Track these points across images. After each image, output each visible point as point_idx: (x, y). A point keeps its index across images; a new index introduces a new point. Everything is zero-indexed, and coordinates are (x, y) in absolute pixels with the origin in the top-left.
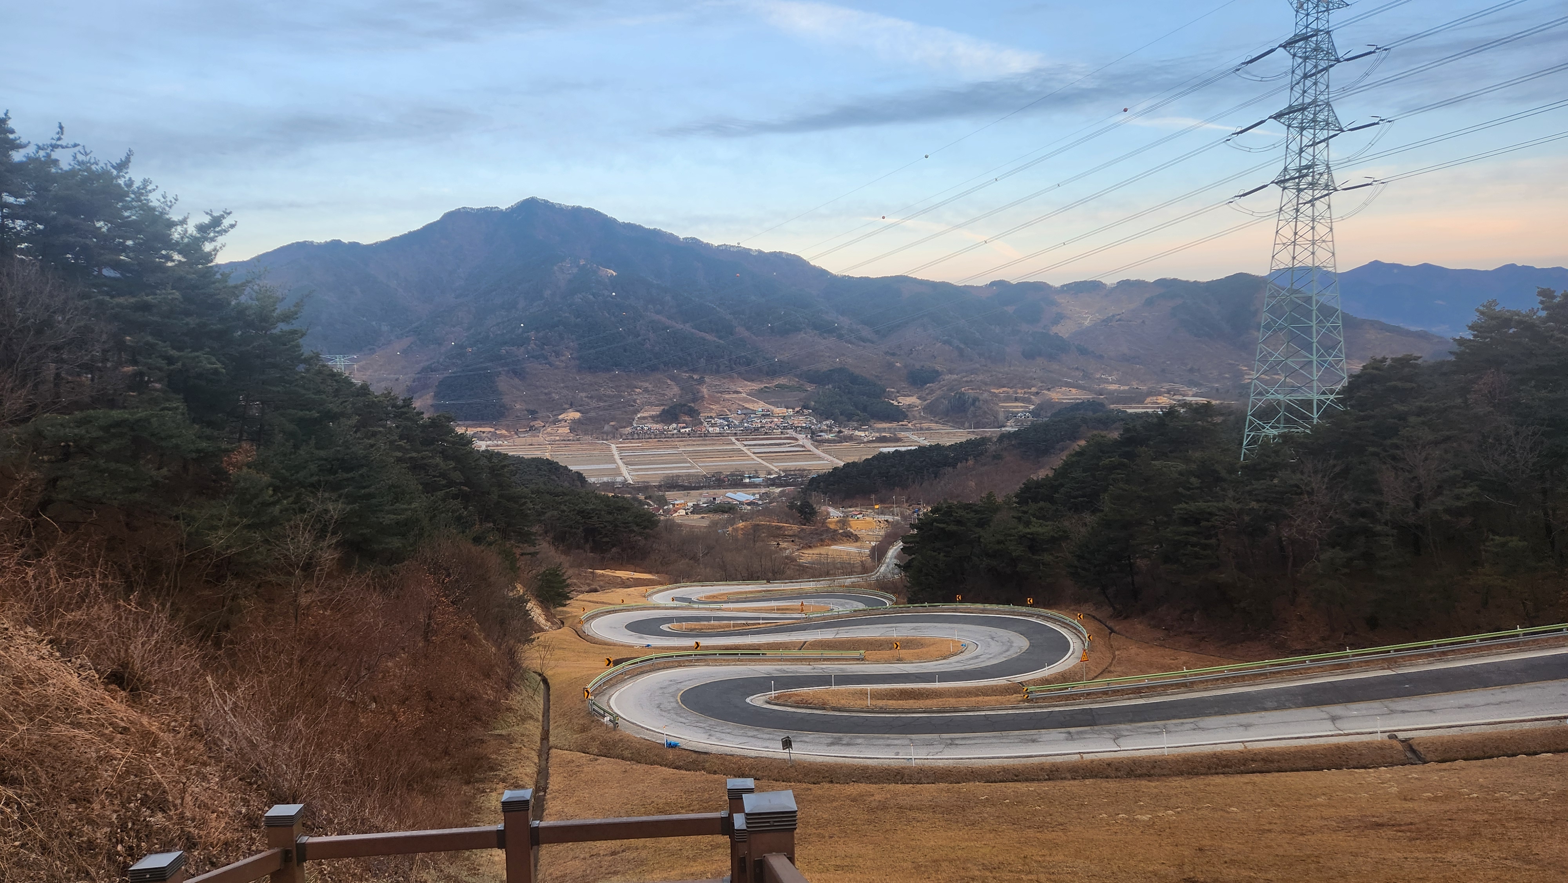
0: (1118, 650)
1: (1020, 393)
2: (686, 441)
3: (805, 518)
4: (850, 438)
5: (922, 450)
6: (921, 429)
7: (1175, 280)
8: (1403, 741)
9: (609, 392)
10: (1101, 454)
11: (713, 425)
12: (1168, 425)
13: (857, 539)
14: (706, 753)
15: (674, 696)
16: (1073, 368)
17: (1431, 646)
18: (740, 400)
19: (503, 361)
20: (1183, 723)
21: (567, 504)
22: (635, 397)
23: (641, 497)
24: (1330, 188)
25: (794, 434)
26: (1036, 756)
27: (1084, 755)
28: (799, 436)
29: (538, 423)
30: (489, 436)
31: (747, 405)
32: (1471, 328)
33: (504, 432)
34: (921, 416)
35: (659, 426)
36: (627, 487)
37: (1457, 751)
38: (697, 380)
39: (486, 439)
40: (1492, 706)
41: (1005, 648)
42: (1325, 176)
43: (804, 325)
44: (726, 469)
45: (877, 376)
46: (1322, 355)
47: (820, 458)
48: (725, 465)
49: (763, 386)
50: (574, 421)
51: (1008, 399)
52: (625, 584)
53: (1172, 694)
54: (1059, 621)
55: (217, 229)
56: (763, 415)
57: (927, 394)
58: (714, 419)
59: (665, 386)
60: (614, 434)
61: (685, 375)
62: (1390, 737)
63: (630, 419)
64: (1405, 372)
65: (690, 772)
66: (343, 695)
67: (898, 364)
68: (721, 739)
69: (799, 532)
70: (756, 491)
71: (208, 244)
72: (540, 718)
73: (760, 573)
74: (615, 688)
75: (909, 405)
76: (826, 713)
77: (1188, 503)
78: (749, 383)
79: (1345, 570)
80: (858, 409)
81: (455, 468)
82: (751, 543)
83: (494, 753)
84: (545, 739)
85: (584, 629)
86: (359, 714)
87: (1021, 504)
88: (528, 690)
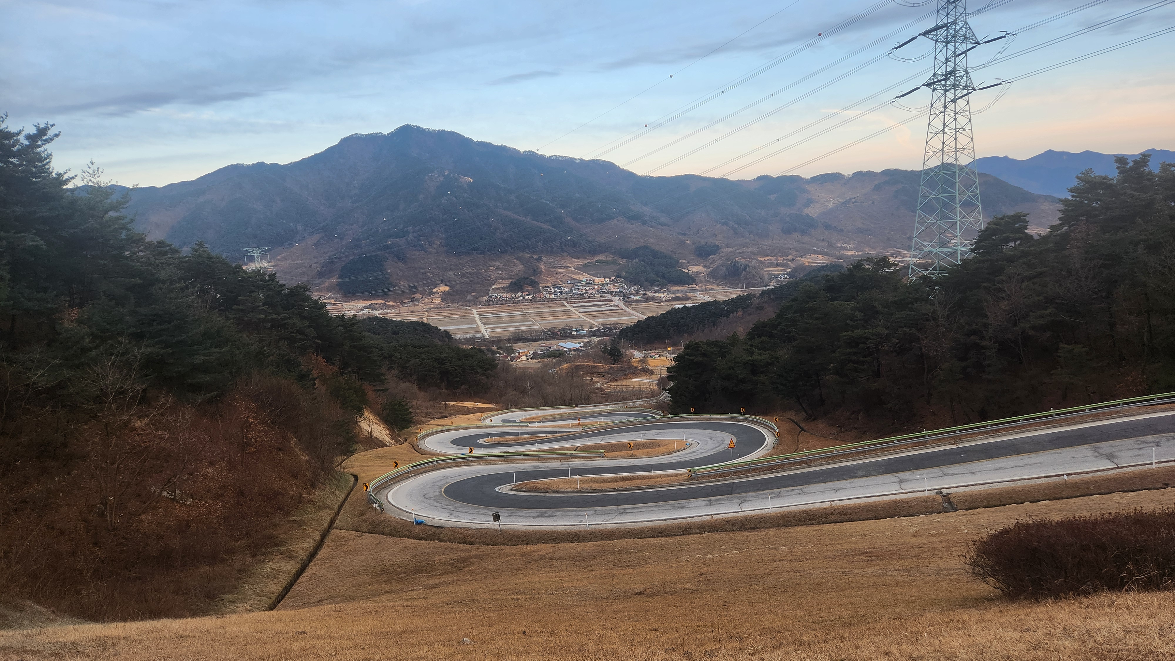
0: (802, 443)
1: (780, 260)
2: (529, 305)
3: (614, 359)
4: (653, 299)
5: (703, 305)
6: (706, 290)
7: (897, 170)
8: (944, 496)
9: (470, 270)
10: (808, 300)
11: (549, 293)
12: (855, 275)
13: (652, 373)
14: (442, 527)
15: (440, 488)
16: (820, 240)
17: (987, 426)
18: (569, 273)
19: (389, 250)
20: (793, 490)
21: (426, 353)
22: (490, 273)
23: (494, 348)
24: (970, 89)
25: (610, 297)
26: (679, 518)
27: (714, 516)
28: (614, 299)
29: (418, 296)
30: (381, 306)
31: (574, 277)
32: (1071, 190)
33: (392, 303)
34: (706, 280)
35: (508, 295)
36: (485, 341)
37: (981, 501)
38: (536, 259)
39: (379, 309)
40: (1018, 468)
41: (717, 445)
42: (965, 79)
43: (616, 215)
44: (559, 325)
45: (672, 251)
46: (964, 217)
47: (629, 314)
48: (558, 322)
49: (586, 262)
50: (444, 293)
51: (771, 265)
52: (469, 411)
53: (796, 469)
54: (763, 424)
55: (44, 138)
56: (587, 284)
57: (710, 264)
58: (550, 288)
59: (513, 264)
60: (475, 302)
61: (527, 256)
62: (937, 493)
63: (486, 290)
64: (1017, 226)
65: (428, 542)
66: (165, 494)
67: (688, 242)
68: (457, 517)
69: (609, 369)
70: (581, 340)
71: (39, 150)
72: (336, 507)
73: (571, 400)
74: (398, 484)
75: (697, 272)
76: (548, 495)
77: (853, 331)
78: (576, 260)
79: (962, 376)
80: (658, 277)
81: (309, 327)
82: (571, 378)
83: (285, 533)
84: (332, 522)
85: (419, 444)
86: (177, 507)
87: (751, 339)
88: (334, 487)
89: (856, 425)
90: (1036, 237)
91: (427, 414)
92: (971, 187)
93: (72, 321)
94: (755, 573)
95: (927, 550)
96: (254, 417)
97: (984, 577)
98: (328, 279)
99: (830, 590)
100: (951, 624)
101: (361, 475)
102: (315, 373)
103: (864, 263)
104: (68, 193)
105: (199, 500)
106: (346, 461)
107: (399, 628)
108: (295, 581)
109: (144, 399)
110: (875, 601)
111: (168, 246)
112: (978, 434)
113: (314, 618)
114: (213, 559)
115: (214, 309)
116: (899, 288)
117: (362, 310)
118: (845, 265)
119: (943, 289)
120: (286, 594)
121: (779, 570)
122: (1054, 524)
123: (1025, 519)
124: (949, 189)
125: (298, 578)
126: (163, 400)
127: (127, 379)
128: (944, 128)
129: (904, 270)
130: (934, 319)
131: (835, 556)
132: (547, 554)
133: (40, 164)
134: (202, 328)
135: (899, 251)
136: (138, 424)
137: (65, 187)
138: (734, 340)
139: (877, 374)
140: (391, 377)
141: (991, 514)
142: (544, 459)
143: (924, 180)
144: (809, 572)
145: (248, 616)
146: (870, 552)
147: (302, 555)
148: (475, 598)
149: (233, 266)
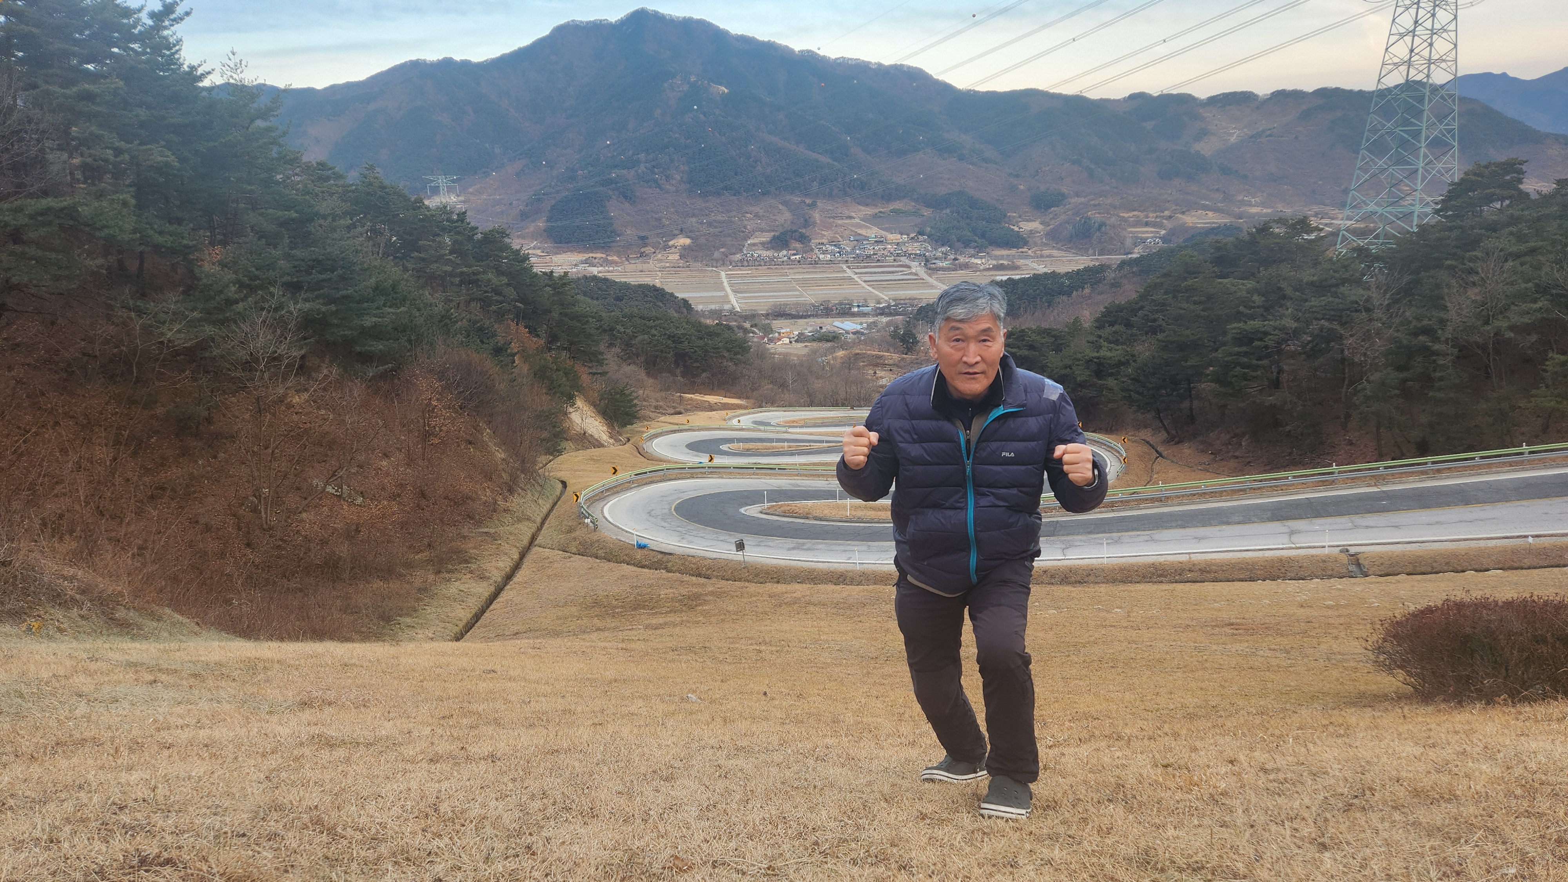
0: (1157, 473)
1: (1152, 217)
2: (796, 268)
3: (907, 347)
4: (966, 266)
5: (1036, 278)
6: (1042, 256)
7: (1337, 89)
8: (1352, 555)
9: (719, 218)
11: (825, 252)
12: (1259, 243)
14: (671, 554)
15: (670, 504)
16: (1213, 189)
17: (1426, 463)
18: (852, 226)
19: (614, 185)
20: (1138, 535)
21: (658, 328)
22: (746, 222)
23: (747, 325)
25: (908, 262)
28: (913, 264)
29: (649, 250)
30: (600, 261)
31: (860, 231)
33: (615, 258)
34: (1043, 242)
35: (769, 253)
36: (735, 315)
37: (1403, 566)
38: (808, 205)
39: (598, 265)
43: (922, 145)
44: (835, 297)
45: (998, 200)
46: (1430, 162)
47: (932, 287)
48: (834, 294)
49: (877, 211)
50: (684, 248)
51: (1138, 223)
53: (1145, 508)
54: (1105, 445)
56: (876, 242)
57: (1051, 219)
58: (825, 245)
59: (777, 211)
60: (723, 262)
61: (797, 199)
62: (1341, 551)
63: (740, 245)
64: (1508, 178)
65: (652, 571)
66: (329, 489)
67: (1022, 187)
68: (691, 542)
69: (899, 361)
70: (864, 320)
71: (166, 33)
72: (539, 520)
73: (846, 400)
74: (616, 495)
75: (1031, 231)
76: (807, 521)
77: (1246, 322)
78: (863, 208)
79: (1397, 392)
80: (976, 235)
81: (508, 285)
82: (847, 371)
83: (475, 548)
84: (533, 538)
85: (645, 446)
86: (345, 507)
87: (1098, 328)
88: (537, 495)
89: (1237, 454)
90: (1534, 196)
91: (656, 407)
92: (1446, 117)
93: (213, 264)
94: (1076, 640)
95: (1317, 625)
96: (438, 400)
97: (1389, 669)
98: (533, 222)
99: (1175, 670)
100: (1331, 729)
101: (570, 482)
102: (514, 347)
103: (1274, 225)
104: (204, 93)
105: (371, 500)
106: (552, 463)
107: (610, 674)
108: (488, 607)
109: (303, 368)
110: (1235, 688)
111: (330, 169)
112: (1412, 474)
113: (507, 654)
114: (388, 572)
115: (388, 256)
116: (1320, 263)
117: (576, 265)
118: (1245, 227)
119: (1385, 267)
120: (476, 622)
121: (1109, 639)
122: (1500, 604)
123: (1459, 595)
124: (1412, 120)
125: (491, 603)
126: (325, 372)
127: (281, 342)
128: (1415, 28)
129: (1331, 238)
130: (1368, 310)
131: (1188, 626)
132: (804, 596)
133: (168, 53)
134: (373, 280)
135: (1327, 209)
136: (296, 400)
137: (201, 84)
138: (1075, 327)
139: (1276, 384)
140: (611, 357)
141: (1416, 584)
142: (806, 476)
143: (1376, 105)
144: (1148, 644)
145: (428, 646)
146: (1237, 624)
147: (497, 576)
148: (707, 645)
149: (413, 199)
